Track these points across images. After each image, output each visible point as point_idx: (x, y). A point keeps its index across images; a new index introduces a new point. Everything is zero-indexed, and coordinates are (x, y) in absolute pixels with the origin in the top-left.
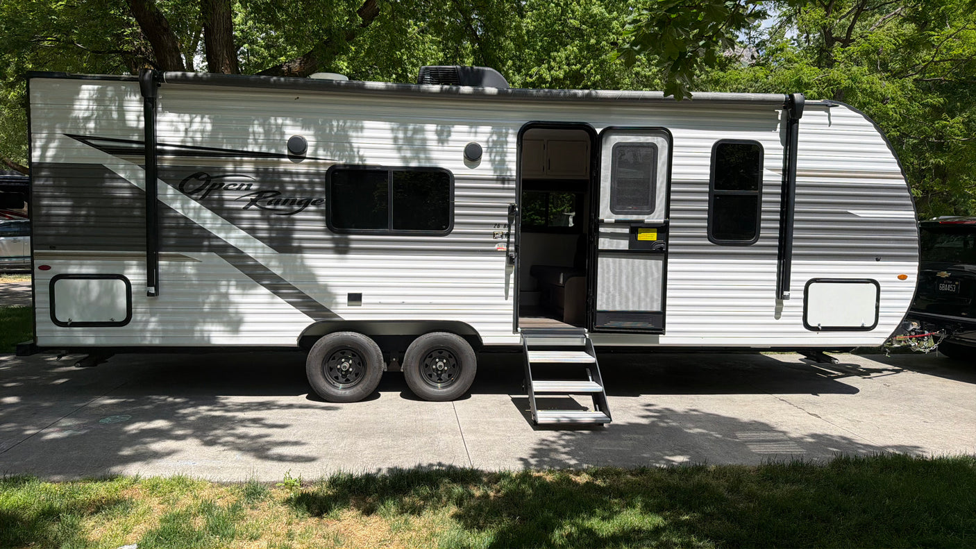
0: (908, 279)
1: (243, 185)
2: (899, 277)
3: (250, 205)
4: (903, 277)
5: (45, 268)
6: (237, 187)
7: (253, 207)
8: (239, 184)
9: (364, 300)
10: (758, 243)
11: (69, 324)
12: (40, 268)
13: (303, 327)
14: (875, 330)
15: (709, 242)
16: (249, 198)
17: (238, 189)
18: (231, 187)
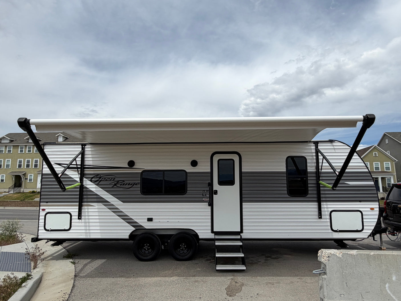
0: (375, 210)
1: (112, 179)
2: (371, 209)
3: (114, 186)
4: (372, 209)
5: (43, 210)
6: (110, 179)
7: (115, 186)
8: (111, 178)
9: (154, 221)
10: (308, 196)
11: (50, 230)
12: (42, 210)
13: (131, 231)
14: (363, 231)
15: (288, 196)
16: (114, 183)
17: (110, 180)
18: (108, 180)
